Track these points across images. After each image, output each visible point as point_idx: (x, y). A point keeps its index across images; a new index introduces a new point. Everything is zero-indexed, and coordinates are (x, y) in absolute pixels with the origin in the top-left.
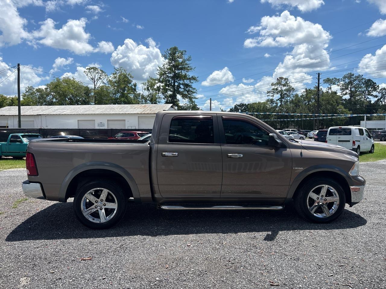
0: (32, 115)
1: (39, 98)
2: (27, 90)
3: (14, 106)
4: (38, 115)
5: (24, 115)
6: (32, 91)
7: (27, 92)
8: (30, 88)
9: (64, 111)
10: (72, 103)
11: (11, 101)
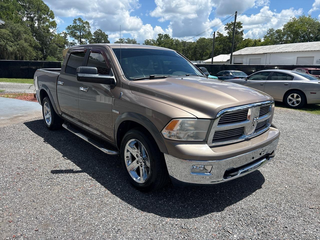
0: (260, 54)
1: (277, 38)
2: (269, 32)
3: (256, 46)
4: (264, 53)
5: (254, 54)
6: (272, 33)
7: (268, 34)
8: (271, 30)
9: (287, 49)
10: (305, 40)
11: (254, 43)
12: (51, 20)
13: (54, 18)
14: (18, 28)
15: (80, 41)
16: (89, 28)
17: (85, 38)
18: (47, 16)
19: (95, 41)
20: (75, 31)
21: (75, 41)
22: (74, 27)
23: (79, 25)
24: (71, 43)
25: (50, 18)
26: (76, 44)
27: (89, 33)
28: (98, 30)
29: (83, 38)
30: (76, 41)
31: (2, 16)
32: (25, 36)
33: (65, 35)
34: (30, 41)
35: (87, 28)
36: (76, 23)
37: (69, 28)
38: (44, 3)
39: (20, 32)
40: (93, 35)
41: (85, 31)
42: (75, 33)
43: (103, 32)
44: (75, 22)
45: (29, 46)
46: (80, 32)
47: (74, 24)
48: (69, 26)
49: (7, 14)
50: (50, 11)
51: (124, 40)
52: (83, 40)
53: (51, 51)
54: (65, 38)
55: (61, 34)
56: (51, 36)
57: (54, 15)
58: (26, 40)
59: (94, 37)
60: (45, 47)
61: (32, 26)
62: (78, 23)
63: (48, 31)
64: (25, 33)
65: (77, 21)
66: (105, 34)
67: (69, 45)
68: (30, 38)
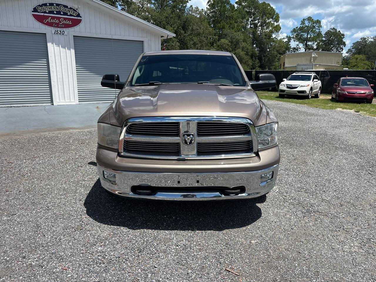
12: (276, 24)
13: (278, 22)
14: (237, 37)
15: (306, 44)
16: (320, 28)
17: (312, 41)
18: (271, 20)
19: (324, 43)
20: (302, 33)
21: (299, 46)
22: (301, 29)
23: (306, 26)
24: (294, 48)
25: (275, 21)
26: (300, 48)
27: (319, 34)
28: (332, 29)
29: (309, 41)
30: (301, 45)
31: (225, 26)
32: (244, 44)
33: (288, 40)
34: (248, 49)
35: (317, 28)
36: (305, 23)
37: (294, 31)
38: (270, 6)
39: (238, 41)
40: (323, 36)
41: (314, 32)
42: (301, 35)
43: (338, 30)
44: (303, 22)
45: (246, 54)
46: (307, 34)
47: (301, 26)
48: (295, 28)
49: (230, 23)
50: (276, 13)
51: (368, 39)
52: (309, 43)
53: (269, 59)
54: (288, 43)
55: (284, 38)
56: (273, 42)
57: (279, 18)
58: (243, 49)
59: (324, 39)
60: (264, 54)
61: (254, 33)
62: (307, 23)
63: (270, 36)
64: (244, 41)
65: (305, 21)
66: (340, 33)
67: (291, 51)
68: (247, 46)
